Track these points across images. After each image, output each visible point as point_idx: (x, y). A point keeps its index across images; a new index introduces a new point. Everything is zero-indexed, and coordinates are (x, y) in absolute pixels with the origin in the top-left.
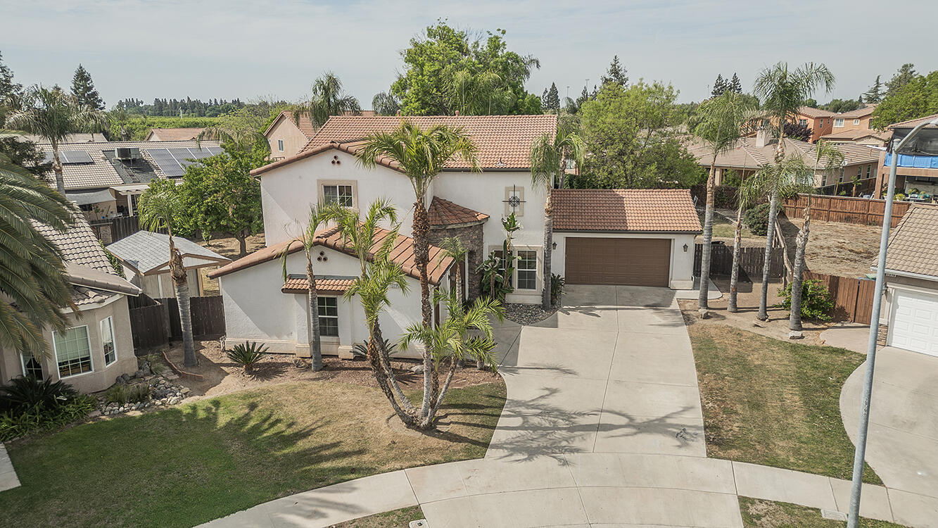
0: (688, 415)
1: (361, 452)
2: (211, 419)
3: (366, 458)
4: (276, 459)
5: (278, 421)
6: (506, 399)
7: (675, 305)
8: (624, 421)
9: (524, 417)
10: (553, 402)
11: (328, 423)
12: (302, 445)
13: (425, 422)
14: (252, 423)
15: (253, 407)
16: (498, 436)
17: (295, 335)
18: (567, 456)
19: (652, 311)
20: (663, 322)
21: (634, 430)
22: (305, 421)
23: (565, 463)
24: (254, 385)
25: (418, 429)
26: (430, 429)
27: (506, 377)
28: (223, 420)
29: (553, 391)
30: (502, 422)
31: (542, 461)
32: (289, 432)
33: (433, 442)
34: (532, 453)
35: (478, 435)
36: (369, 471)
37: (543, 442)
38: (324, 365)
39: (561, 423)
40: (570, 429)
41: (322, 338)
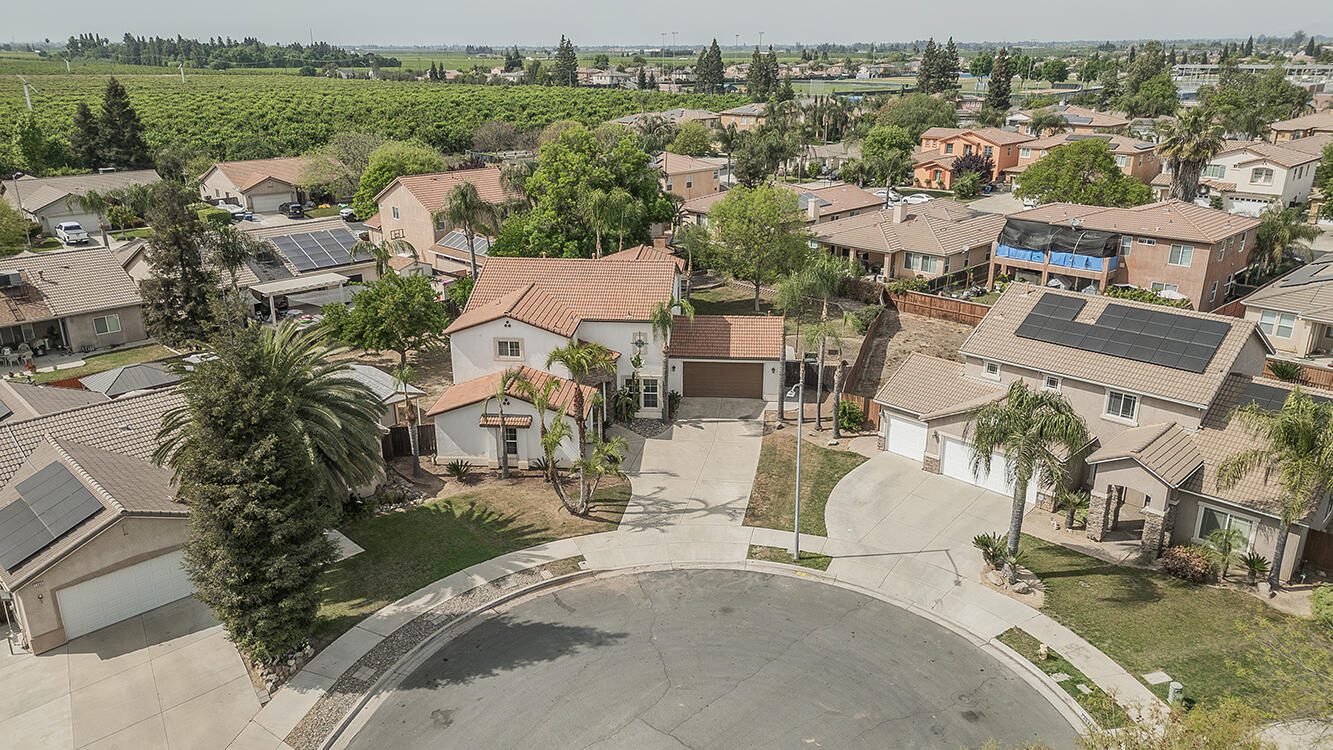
0: (741, 502)
1: (547, 529)
2: (450, 513)
3: (549, 532)
4: (498, 534)
5: (492, 513)
6: (631, 494)
7: (761, 418)
8: (703, 506)
9: (643, 506)
10: (661, 496)
11: (523, 513)
12: (511, 526)
13: (582, 511)
14: (476, 515)
15: (473, 504)
16: (626, 518)
17: (487, 454)
18: (664, 527)
19: (743, 423)
20: (748, 433)
21: (706, 512)
22: (509, 513)
23: (663, 531)
24: (467, 490)
25: (578, 515)
26: (585, 515)
27: (632, 479)
28: (458, 513)
29: (662, 489)
30: (628, 510)
31: (650, 531)
32: (501, 519)
33: (587, 522)
34: (645, 527)
35: (614, 517)
36: (554, 540)
37: (652, 521)
38: (511, 475)
39: (664, 509)
40: (668, 513)
41: (509, 456)
